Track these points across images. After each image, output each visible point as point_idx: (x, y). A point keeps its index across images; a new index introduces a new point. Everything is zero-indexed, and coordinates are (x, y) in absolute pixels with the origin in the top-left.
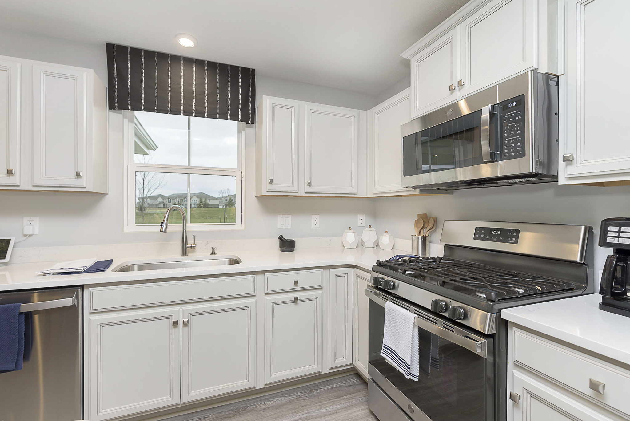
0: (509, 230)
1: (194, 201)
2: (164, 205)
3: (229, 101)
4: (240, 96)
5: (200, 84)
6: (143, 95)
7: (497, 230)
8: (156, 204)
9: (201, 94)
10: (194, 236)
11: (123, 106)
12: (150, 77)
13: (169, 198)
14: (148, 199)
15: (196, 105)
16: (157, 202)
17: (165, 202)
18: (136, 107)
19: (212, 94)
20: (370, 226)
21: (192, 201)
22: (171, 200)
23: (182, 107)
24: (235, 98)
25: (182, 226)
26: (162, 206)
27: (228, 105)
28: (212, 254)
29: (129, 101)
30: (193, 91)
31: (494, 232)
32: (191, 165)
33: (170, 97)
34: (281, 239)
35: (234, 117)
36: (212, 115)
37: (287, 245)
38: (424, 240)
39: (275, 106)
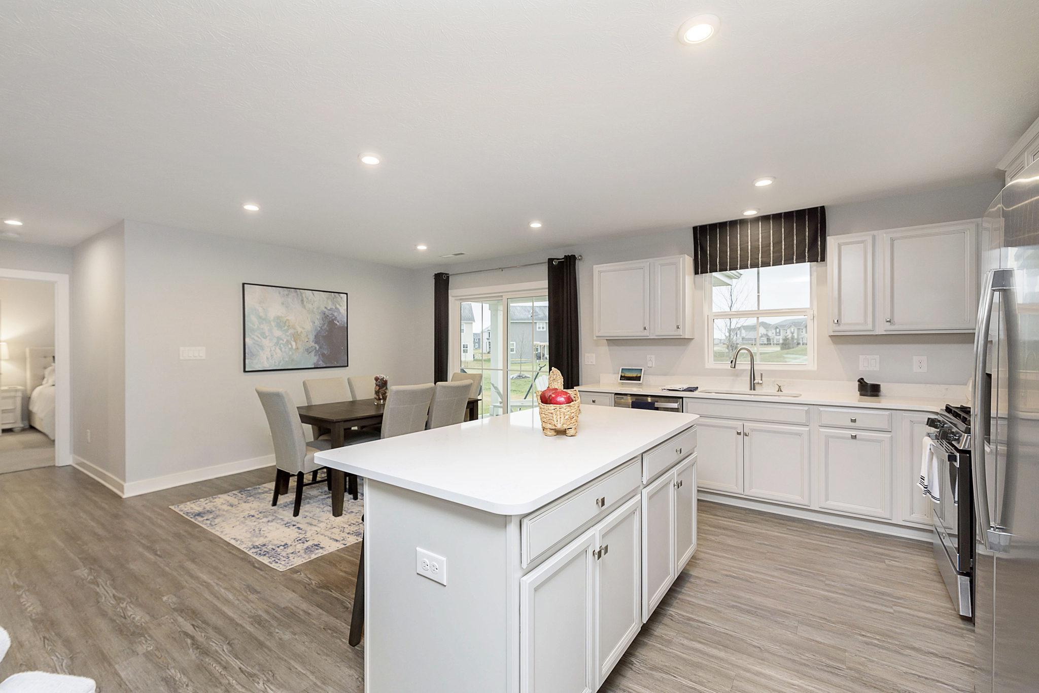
2: (769, 340)
3: (795, 246)
4: (807, 238)
5: (766, 238)
6: (718, 259)
9: (766, 246)
10: (761, 374)
11: (704, 271)
12: (723, 243)
14: (743, 331)
15: (762, 257)
17: (770, 334)
18: (713, 270)
19: (777, 243)
23: (749, 262)
24: (801, 242)
25: (750, 365)
27: (794, 249)
28: (778, 391)
29: (708, 266)
30: (759, 245)
32: (760, 309)
33: (739, 256)
34: (861, 381)
35: (801, 259)
36: (777, 263)
37: (870, 390)
39: (841, 245)
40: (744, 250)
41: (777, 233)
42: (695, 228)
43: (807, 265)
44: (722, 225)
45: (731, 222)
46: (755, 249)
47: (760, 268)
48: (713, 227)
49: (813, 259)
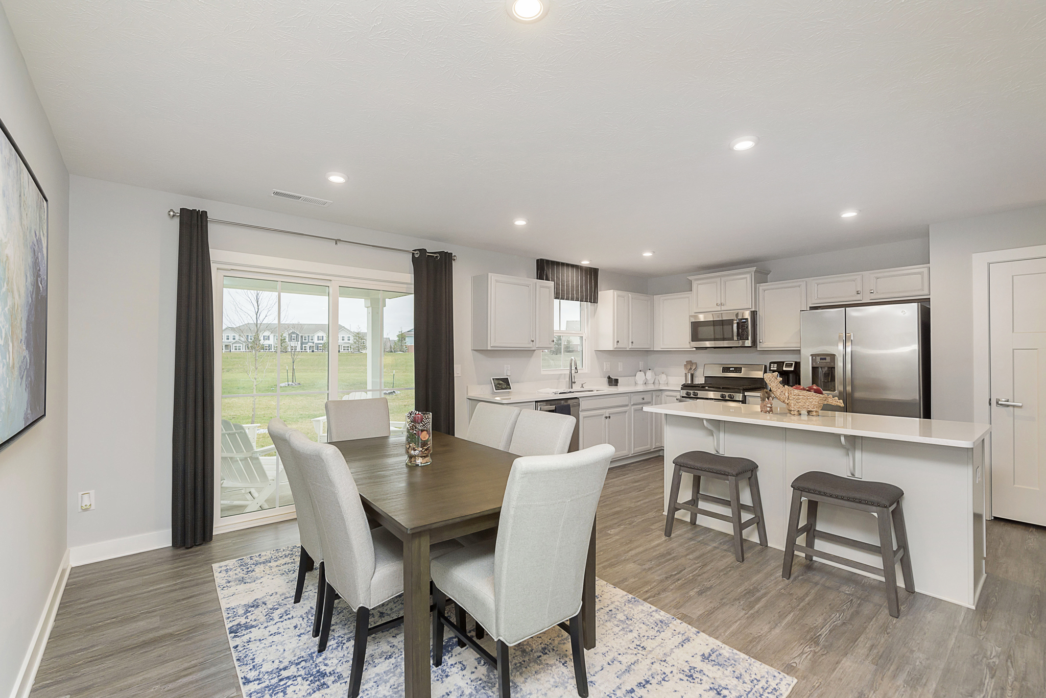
0: (738, 368)
4: (593, 287)
5: (577, 281)
7: (733, 368)
9: (577, 287)
15: (575, 294)
19: (582, 287)
20: (650, 369)
30: (574, 285)
31: (731, 369)
32: (561, 330)
34: (609, 378)
37: (613, 382)
38: (692, 376)
39: (618, 296)
40: (568, 286)
41: (582, 279)
42: (537, 260)
44: (558, 264)
46: (572, 288)
48: (551, 262)
49: (594, 302)
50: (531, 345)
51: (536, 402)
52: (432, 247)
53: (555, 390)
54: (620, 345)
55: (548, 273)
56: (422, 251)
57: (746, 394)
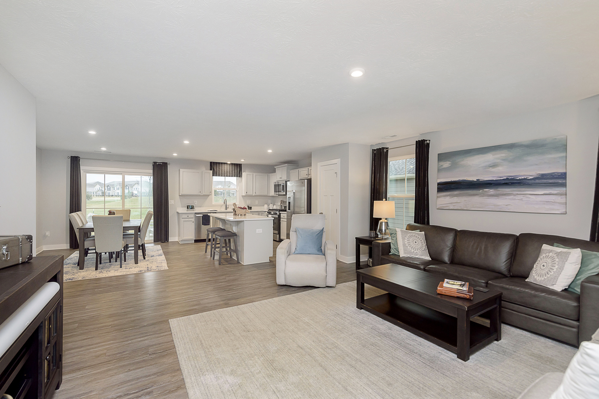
1: (137, 189)
4: (238, 171)
5: (230, 169)
6: (218, 173)
8: (94, 192)
9: (230, 172)
13: (108, 186)
15: (228, 174)
16: (95, 190)
18: (217, 175)
19: (232, 171)
21: (134, 189)
22: (111, 188)
23: (226, 175)
26: (101, 194)
27: (235, 173)
29: (214, 174)
33: (223, 173)
34: (248, 206)
35: (235, 176)
36: (230, 176)
38: (281, 205)
39: (247, 175)
40: (224, 171)
41: (232, 168)
42: (211, 163)
43: (236, 178)
44: (219, 163)
45: (221, 163)
46: (227, 171)
47: (226, 177)
48: (217, 163)
49: (239, 177)
50: (200, 193)
51: (195, 213)
52: (159, 161)
53: (208, 210)
54: (247, 194)
55: (214, 167)
56: (155, 163)
57: (280, 212)
